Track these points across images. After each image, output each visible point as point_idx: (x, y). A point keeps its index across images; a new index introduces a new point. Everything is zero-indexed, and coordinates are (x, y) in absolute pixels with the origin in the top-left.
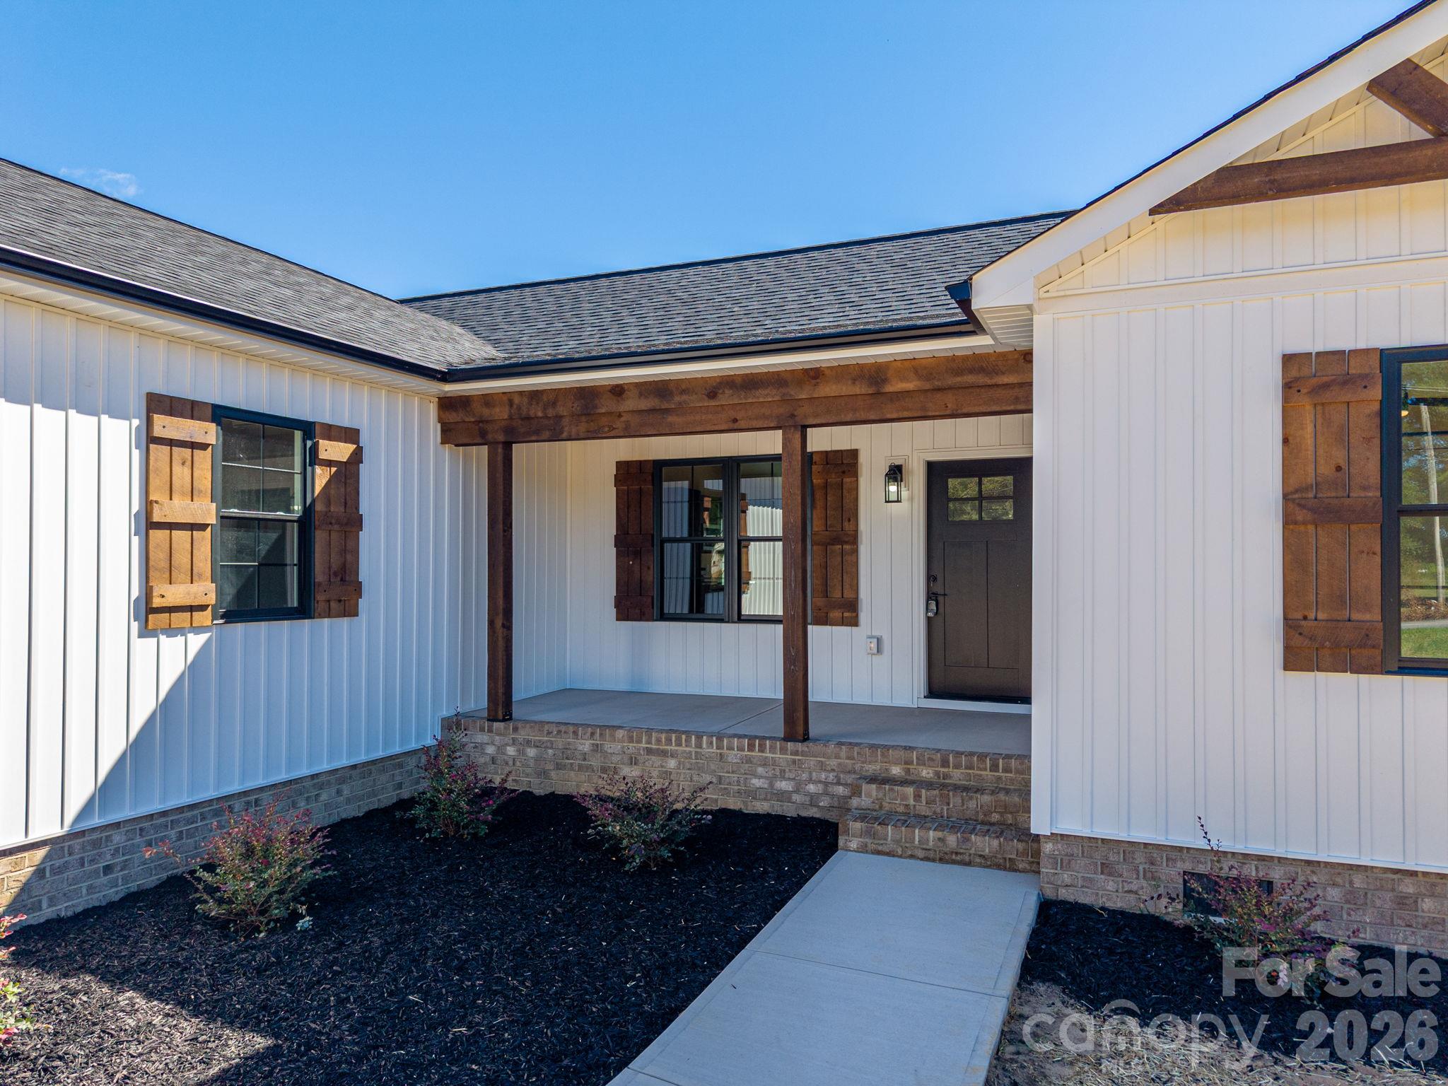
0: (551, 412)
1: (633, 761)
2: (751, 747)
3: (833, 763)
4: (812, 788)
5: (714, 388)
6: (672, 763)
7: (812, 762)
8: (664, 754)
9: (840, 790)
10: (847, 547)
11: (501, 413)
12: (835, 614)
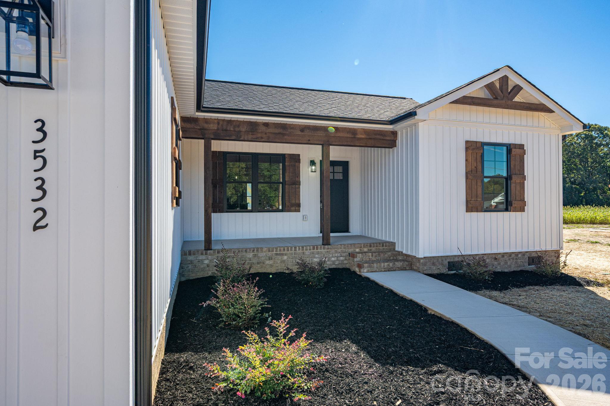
0: (237, 129)
1: (270, 258)
2: (314, 249)
3: (340, 250)
4: (333, 259)
5: (304, 128)
6: (285, 258)
7: (333, 251)
8: (282, 254)
9: (342, 258)
10: (297, 186)
11: (213, 127)
12: (293, 208)
